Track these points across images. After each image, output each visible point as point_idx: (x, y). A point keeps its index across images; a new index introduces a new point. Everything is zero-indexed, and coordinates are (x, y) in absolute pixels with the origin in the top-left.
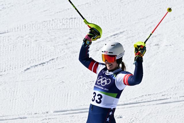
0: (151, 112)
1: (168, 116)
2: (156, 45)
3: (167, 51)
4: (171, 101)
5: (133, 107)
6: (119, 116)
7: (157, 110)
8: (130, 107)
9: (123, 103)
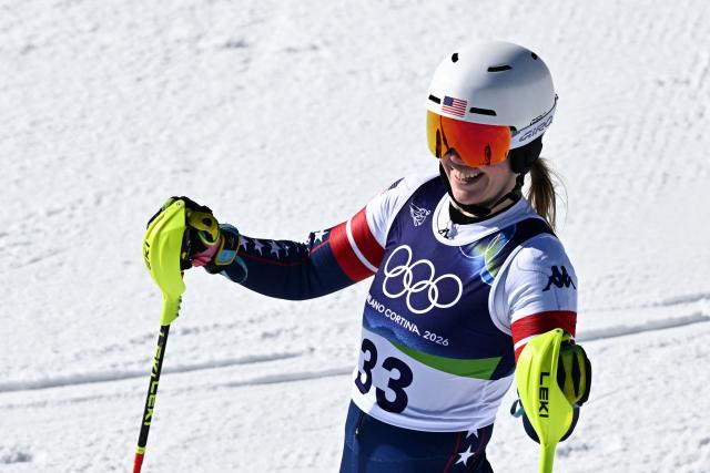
0: (198, 430)
1: (293, 457)
2: (228, 45)
3: (297, 80)
4: (314, 370)
5: (93, 398)
6: (13, 449)
7: (235, 416)
8: (78, 400)
9: (37, 377)
